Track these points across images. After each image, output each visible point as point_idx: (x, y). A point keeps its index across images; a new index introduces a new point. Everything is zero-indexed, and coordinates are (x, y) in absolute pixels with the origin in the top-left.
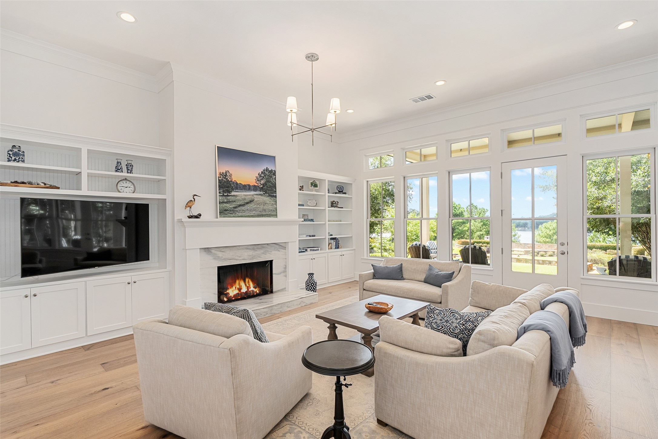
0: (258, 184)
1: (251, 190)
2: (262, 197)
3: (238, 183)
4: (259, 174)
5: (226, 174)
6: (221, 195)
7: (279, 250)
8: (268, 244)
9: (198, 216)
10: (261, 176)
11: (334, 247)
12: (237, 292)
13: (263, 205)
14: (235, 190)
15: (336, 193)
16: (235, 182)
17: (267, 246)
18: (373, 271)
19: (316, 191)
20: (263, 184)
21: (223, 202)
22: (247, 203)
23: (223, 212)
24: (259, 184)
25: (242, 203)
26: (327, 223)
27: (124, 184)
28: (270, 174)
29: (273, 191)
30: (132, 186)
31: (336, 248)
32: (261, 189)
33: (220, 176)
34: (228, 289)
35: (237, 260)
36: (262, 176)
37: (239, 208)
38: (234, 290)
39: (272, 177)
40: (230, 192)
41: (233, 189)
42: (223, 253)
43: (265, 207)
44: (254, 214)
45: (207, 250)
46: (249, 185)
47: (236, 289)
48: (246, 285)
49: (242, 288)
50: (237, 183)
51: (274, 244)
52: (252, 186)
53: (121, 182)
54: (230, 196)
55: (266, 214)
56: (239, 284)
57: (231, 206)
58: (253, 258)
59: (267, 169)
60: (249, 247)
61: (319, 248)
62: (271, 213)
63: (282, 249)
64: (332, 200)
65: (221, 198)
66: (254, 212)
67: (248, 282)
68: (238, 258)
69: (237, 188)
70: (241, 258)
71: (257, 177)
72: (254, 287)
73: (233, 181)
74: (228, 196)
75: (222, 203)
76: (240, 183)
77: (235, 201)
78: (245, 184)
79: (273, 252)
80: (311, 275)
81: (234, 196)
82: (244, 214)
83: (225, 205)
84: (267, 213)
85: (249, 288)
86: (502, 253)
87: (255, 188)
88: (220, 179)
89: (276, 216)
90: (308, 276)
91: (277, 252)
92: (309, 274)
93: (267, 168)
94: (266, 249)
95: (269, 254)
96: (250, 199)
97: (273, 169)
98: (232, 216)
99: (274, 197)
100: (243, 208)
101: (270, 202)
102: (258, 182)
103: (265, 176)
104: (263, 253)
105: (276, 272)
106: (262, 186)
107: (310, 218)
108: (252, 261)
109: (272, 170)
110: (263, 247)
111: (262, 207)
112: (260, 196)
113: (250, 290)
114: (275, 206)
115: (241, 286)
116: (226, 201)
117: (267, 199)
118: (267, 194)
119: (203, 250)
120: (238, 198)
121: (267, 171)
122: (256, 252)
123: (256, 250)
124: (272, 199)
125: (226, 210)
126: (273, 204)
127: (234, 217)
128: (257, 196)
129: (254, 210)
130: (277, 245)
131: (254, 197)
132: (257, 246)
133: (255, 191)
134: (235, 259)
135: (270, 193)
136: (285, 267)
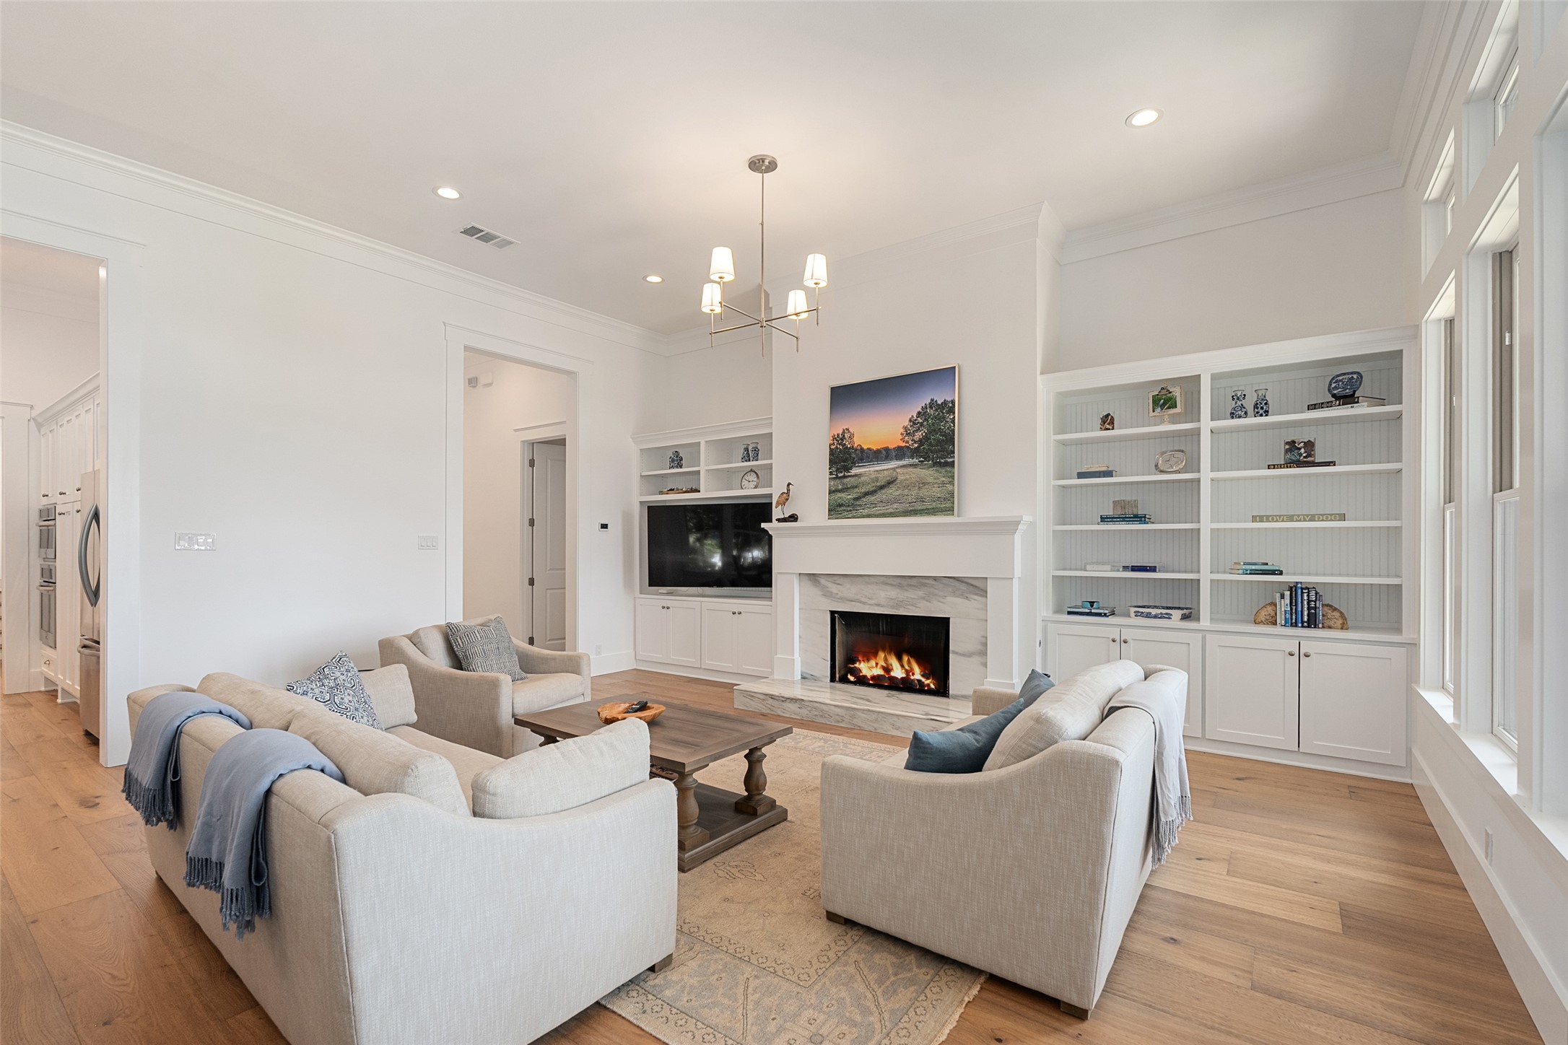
0: (907, 442)
1: (891, 459)
2: (917, 470)
3: (865, 447)
4: (910, 421)
5: (844, 436)
6: (834, 478)
7: (967, 595)
8: (935, 578)
9: (793, 518)
10: (914, 424)
11: (1283, 620)
12: (879, 672)
13: (917, 488)
14: (858, 463)
15: (1313, 407)
16: (859, 448)
17: (934, 582)
19: (1176, 420)
20: (920, 440)
21: (836, 491)
22: (882, 487)
23: (835, 510)
24: (910, 442)
25: (871, 489)
26: (1208, 526)
27: (749, 477)
28: (939, 414)
29: (947, 451)
30: (755, 479)
31: (1292, 625)
32: (915, 453)
33: (832, 442)
34: (860, 662)
35: (864, 603)
36: (918, 423)
37: (864, 499)
38: (873, 667)
39: (944, 418)
40: (848, 469)
41: (854, 463)
42: (839, 586)
43: (924, 492)
44: (897, 509)
45: (813, 577)
46: (887, 449)
47: (879, 666)
48: (902, 666)
49: (892, 669)
50: (862, 450)
51: (951, 580)
52: (894, 448)
53: (746, 476)
54: (849, 476)
55: (924, 507)
56: (886, 660)
57: (849, 497)
58: (898, 606)
59: (932, 402)
60: (890, 581)
62: (938, 506)
63: (976, 594)
64: (1287, 440)
65: (832, 483)
66: (895, 506)
67: (909, 662)
68: (866, 600)
69: (861, 460)
70: (873, 602)
71: (905, 428)
72: (923, 676)
73: (855, 446)
74: (844, 477)
75: (834, 492)
76: (868, 449)
77: (856, 487)
79: (950, 599)
81: (856, 475)
82: (873, 511)
83: (839, 495)
84: (928, 505)
85: (911, 674)
87: (900, 453)
88: (833, 447)
89: (950, 510)
91: (961, 600)
93: (932, 400)
94: (932, 589)
95: (939, 601)
96: (888, 479)
97: (949, 399)
98: (850, 515)
99: (947, 466)
100: (872, 498)
101: (935, 479)
102: (906, 438)
103: (926, 420)
104: (924, 598)
105: (956, 650)
106: (916, 445)
108: (894, 610)
109: (945, 402)
110: (924, 585)
111: (914, 492)
112: (910, 469)
113: (912, 677)
114: (949, 487)
115: (891, 665)
116: (840, 487)
117: (928, 474)
118: (928, 461)
119: (806, 578)
120: (863, 478)
121: (931, 408)
122: (906, 594)
123: (905, 588)
124: (943, 471)
125: (840, 505)
126: (943, 483)
127: (854, 517)
128: (905, 470)
129: (896, 501)
130: (962, 582)
131: (897, 473)
132: (909, 581)
133: (901, 459)
134: (861, 602)
135: (937, 458)
136: (983, 640)
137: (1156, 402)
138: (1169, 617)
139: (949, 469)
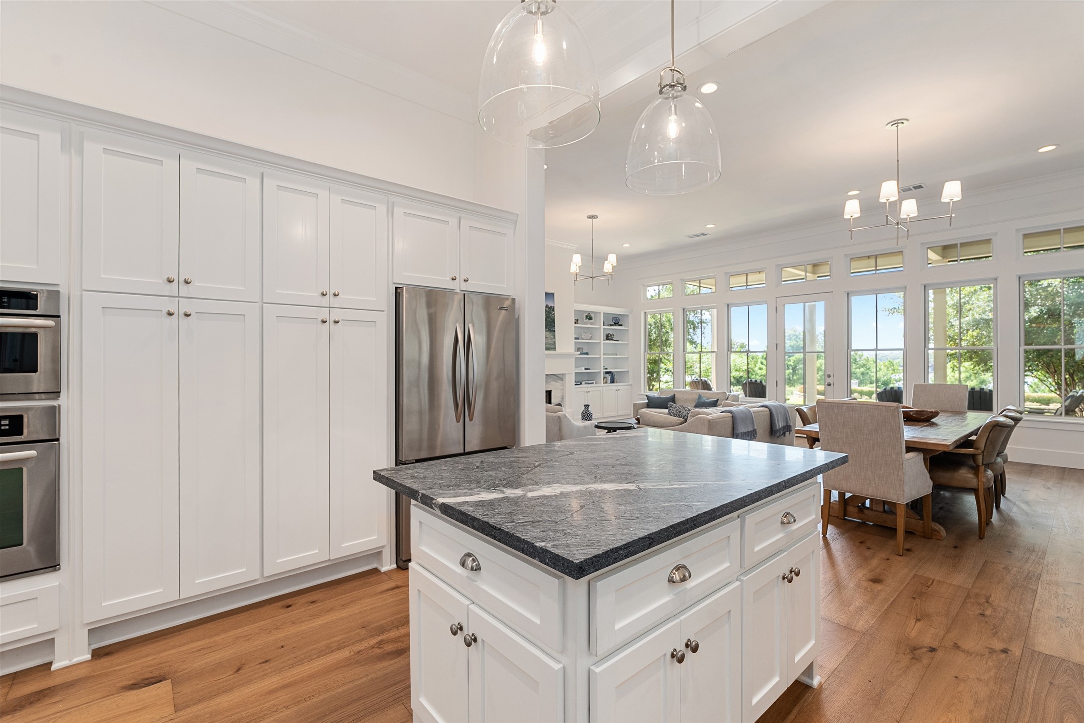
7: (557, 381)
11: (609, 381)
15: (611, 325)
18: (647, 401)
19: (591, 324)
26: (603, 356)
28: (549, 310)
29: (553, 326)
31: (611, 383)
39: (552, 312)
51: (553, 376)
61: (594, 382)
62: (551, 347)
63: (560, 380)
64: (607, 333)
79: (552, 383)
80: (587, 406)
86: (777, 386)
89: (555, 349)
90: (584, 407)
91: (555, 383)
92: (585, 406)
93: (547, 304)
97: (553, 305)
99: (554, 332)
101: (550, 336)
107: (585, 351)
109: (551, 306)
114: (554, 339)
121: (547, 307)
130: (556, 376)
137: (587, 316)
138: (593, 383)
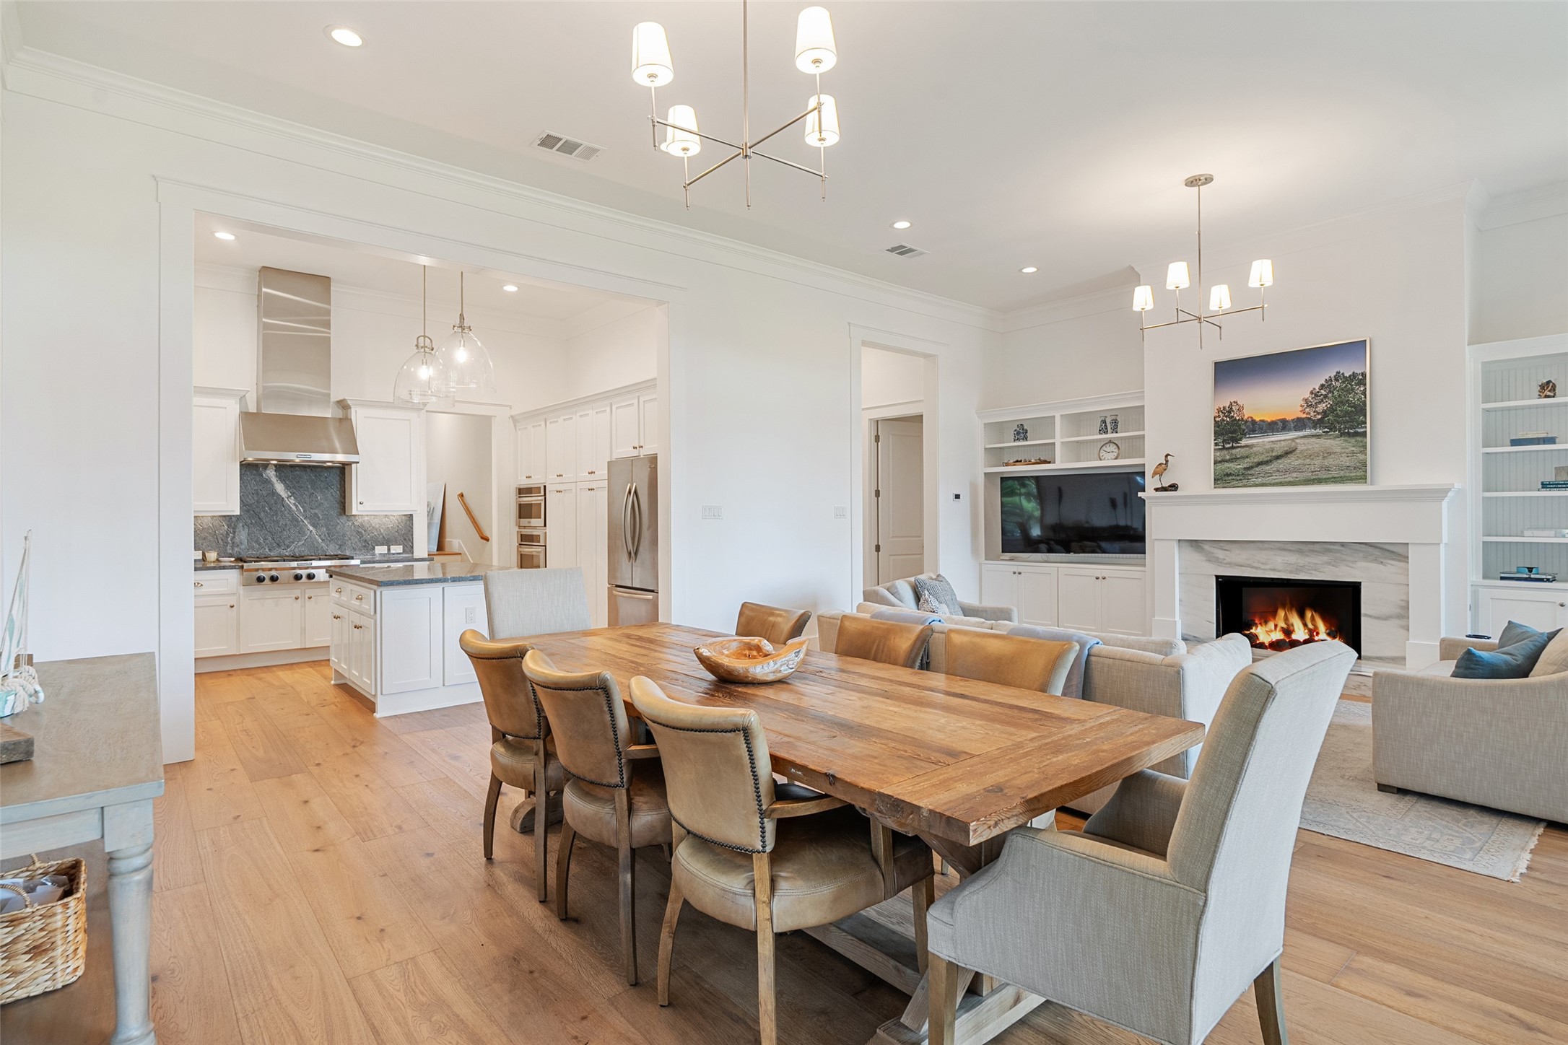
0: (1309, 414)
1: (1290, 430)
2: (1322, 441)
3: (1257, 419)
4: (1312, 393)
5: (1231, 408)
6: (1220, 449)
7: (1382, 560)
8: (1343, 544)
9: (1174, 487)
10: (1316, 395)
12: (1278, 634)
13: (1321, 457)
14: (1249, 434)
16: (1250, 420)
17: (1341, 548)
20: (1324, 412)
21: (1223, 461)
22: (1278, 457)
23: (1222, 479)
24: (1312, 414)
25: (1265, 459)
27: (1108, 448)
28: (1347, 386)
29: (1356, 421)
30: (1116, 450)
32: (1318, 424)
33: (1217, 415)
34: (1256, 625)
35: (1257, 568)
36: (1322, 395)
37: (1257, 469)
38: (1272, 631)
39: (1353, 390)
40: (1237, 441)
41: (1245, 435)
42: (1225, 552)
43: (1330, 461)
44: (1297, 478)
45: (1196, 544)
46: (1284, 421)
47: (1278, 628)
48: (1305, 625)
49: (1294, 631)
50: (1254, 422)
51: (1363, 546)
52: (1293, 420)
53: (1104, 448)
54: (1238, 447)
55: (1330, 476)
56: (1286, 619)
57: (1238, 467)
58: (1297, 571)
59: (1339, 374)
60: (1288, 547)
62: (1348, 475)
63: (1394, 559)
65: (1218, 454)
66: (1294, 475)
67: (1313, 619)
68: (1260, 565)
69: (1253, 431)
70: (1268, 567)
71: (1306, 401)
73: (1245, 418)
74: (1233, 448)
75: (1220, 462)
76: (1261, 421)
77: (1247, 457)
78: (1274, 419)
79: (1361, 563)
81: (1246, 446)
82: (1268, 480)
83: (1227, 465)
84: (1334, 474)
85: (1315, 634)
87: (1300, 424)
88: (1218, 419)
89: (1363, 479)
91: (1374, 565)
93: (1338, 372)
94: (1338, 555)
95: (1348, 566)
96: (1286, 449)
97: (1359, 371)
98: (1240, 485)
99: (1357, 436)
100: (1267, 468)
101: (1343, 449)
102: (1307, 410)
103: (1330, 392)
104: (1329, 564)
105: (1369, 612)
106: (1320, 417)
108: (1294, 575)
109: (1354, 375)
110: (1330, 551)
111: (1318, 462)
112: (1313, 440)
114: (1361, 457)
115: (1292, 625)
116: (1228, 457)
117: (1334, 443)
118: (1334, 432)
119: (1187, 544)
120: (1254, 449)
122: (1307, 559)
123: (1307, 553)
124: (1353, 440)
125: (1228, 475)
126: (1353, 452)
127: (1245, 486)
128: (1306, 441)
129: (1296, 470)
130: (1376, 547)
131: (1297, 444)
132: (1311, 547)
133: (1300, 430)
134: (1253, 567)
135: (1345, 428)
136: (1403, 604)
139: (1359, 439)
